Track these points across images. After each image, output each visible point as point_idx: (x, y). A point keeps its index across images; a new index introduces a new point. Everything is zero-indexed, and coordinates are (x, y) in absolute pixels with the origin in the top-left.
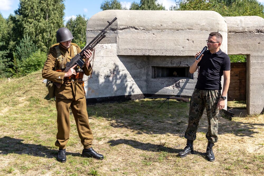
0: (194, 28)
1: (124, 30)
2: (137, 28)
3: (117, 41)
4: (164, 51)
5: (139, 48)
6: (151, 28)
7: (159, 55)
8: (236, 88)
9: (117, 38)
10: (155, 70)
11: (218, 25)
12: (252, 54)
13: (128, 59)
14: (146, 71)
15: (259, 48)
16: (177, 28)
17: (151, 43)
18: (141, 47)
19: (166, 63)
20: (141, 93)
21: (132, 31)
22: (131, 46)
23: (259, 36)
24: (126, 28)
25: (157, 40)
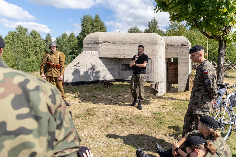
0: (142, 43)
1: (102, 44)
2: (110, 42)
3: (99, 50)
4: (125, 55)
5: (111, 54)
6: (118, 42)
7: (123, 57)
8: (174, 77)
9: (99, 48)
10: (124, 66)
11: (156, 41)
12: (179, 57)
13: (106, 60)
14: (118, 67)
15: (183, 54)
16: (133, 42)
17: (118, 51)
18: (112, 53)
19: (129, 62)
20: (113, 79)
21: (107, 44)
22: (107, 53)
23: (183, 47)
24: (104, 42)
25: (121, 49)
